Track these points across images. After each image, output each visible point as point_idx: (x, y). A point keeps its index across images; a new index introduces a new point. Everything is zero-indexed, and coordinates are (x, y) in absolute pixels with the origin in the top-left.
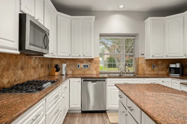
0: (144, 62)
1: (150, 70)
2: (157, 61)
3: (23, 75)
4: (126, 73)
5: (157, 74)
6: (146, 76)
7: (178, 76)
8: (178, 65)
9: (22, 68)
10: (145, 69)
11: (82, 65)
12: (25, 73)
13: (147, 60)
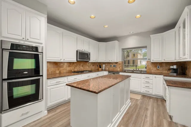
0: (150, 64)
1: (156, 69)
2: (162, 64)
3: (83, 68)
4: (137, 71)
5: (161, 73)
6: (152, 73)
7: (175, 75)
8: (175, 67)
9: (83, 66)
10: (152, 68)
11: (112, 66)
12: (84, 68)
13: (152, 63)
